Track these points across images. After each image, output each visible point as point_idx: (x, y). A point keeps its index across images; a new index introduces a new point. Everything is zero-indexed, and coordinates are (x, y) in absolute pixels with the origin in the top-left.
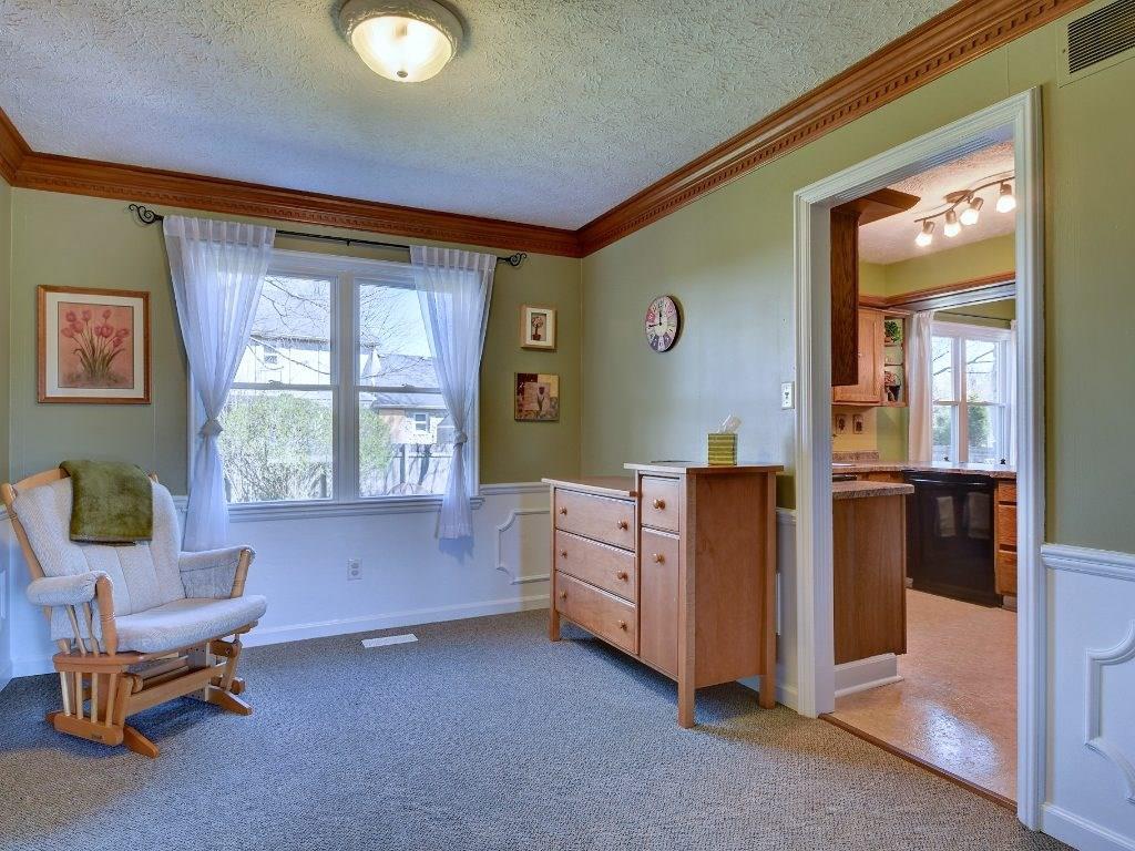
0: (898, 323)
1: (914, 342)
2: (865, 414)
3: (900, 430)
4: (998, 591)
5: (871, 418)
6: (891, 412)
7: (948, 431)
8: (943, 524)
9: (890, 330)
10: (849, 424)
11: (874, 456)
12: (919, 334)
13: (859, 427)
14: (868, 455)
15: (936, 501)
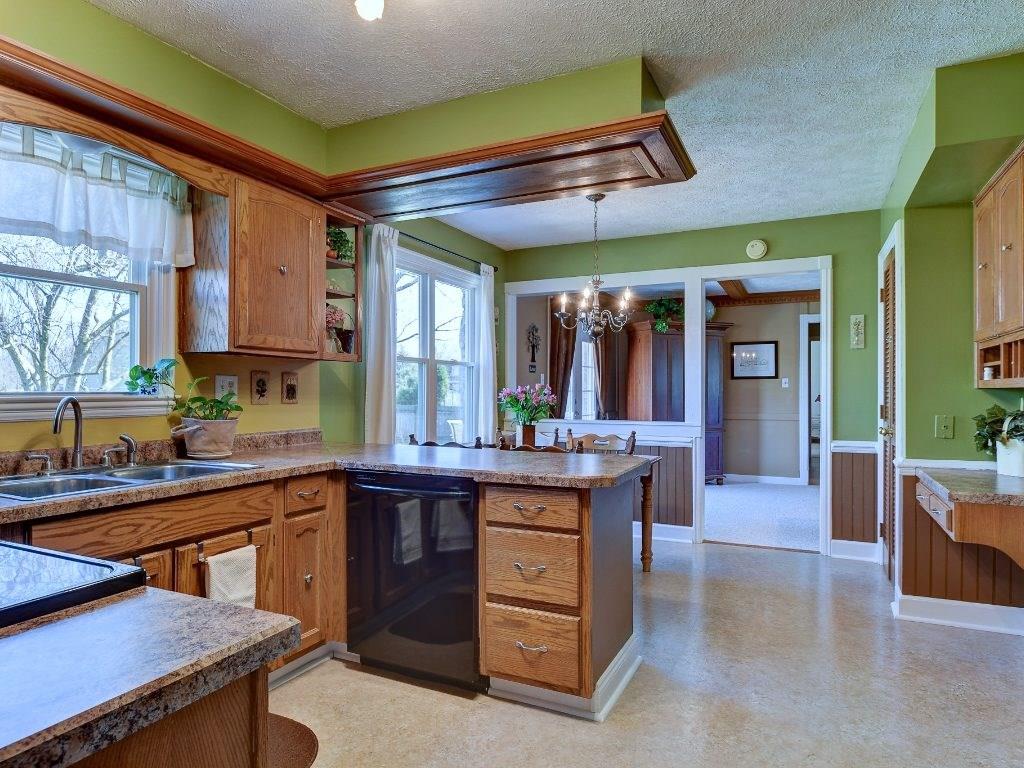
0: (349, 233)
1: (372, 271)
2: (302, 373)
3: (353, 397)
4: (483, 671)
5: (309, 379)
6: (342, 370)
7: (416, 391)
8: (404, 544)
9: (337, 242)
10: (275, 387)
11: (314, 438)
12: (380, 259)
13: (291, 392)
14: (304, 436)
15: (397, 510)
